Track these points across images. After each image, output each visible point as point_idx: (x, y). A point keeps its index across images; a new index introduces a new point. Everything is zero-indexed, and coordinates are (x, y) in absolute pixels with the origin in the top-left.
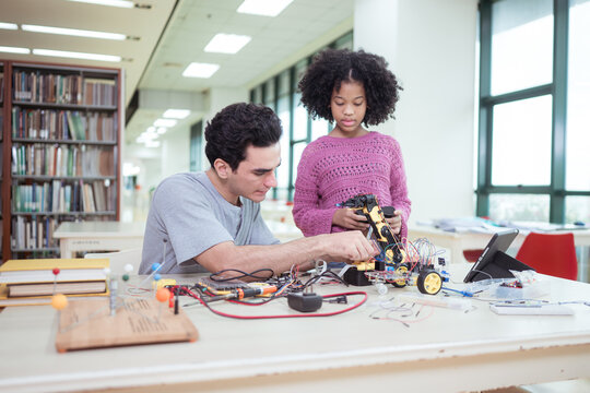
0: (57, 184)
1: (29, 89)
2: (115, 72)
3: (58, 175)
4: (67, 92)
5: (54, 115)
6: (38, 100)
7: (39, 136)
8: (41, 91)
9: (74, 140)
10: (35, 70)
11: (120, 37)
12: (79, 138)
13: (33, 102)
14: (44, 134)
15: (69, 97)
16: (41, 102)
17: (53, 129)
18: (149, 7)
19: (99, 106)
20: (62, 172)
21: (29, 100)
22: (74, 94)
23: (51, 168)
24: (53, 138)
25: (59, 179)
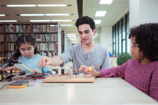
0: (43, 52)
1: (36, 29)
2: (56, 23)
3: (43, 50)
4: (45, 29)
5: (42, 35)
6: (38, 31)
7: (38, 40)
8: (39, 29)
9: (47, 41)
10: (37, 24)
11: (68, 15)
12: (48, 40)
13: (37, 32)
14: (40, 40)
15: (45, 30)
16: (39, 32)
17: (42, 38)
18: (71, 5)
19: (54, 32)
20: (44, 49)
21: (36, 31)
22: (47, 29)
23: (41, 48)
24: (42, 41)
25: (43, 51)
